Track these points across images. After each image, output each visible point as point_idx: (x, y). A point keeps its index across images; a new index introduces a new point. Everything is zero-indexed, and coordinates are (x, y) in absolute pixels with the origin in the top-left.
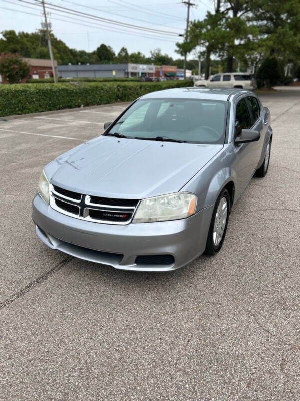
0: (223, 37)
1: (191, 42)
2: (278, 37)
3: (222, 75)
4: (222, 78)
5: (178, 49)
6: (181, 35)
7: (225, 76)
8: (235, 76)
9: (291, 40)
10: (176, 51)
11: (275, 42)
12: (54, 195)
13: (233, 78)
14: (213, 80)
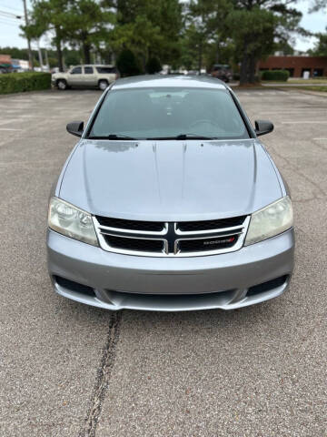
0: (77, 22)
1: (38, 25)
2: (137, 27)
3: (83, 67)
4: (83, 70)
5: (23, 33)
6: (19, 17)
7: (86, 68)
8: (98, 68)
9: (149, 31)
10: (21, 35)
11: (134, 33)
12: (102, 230)
13: (95, 71)
14: (73, 73)
